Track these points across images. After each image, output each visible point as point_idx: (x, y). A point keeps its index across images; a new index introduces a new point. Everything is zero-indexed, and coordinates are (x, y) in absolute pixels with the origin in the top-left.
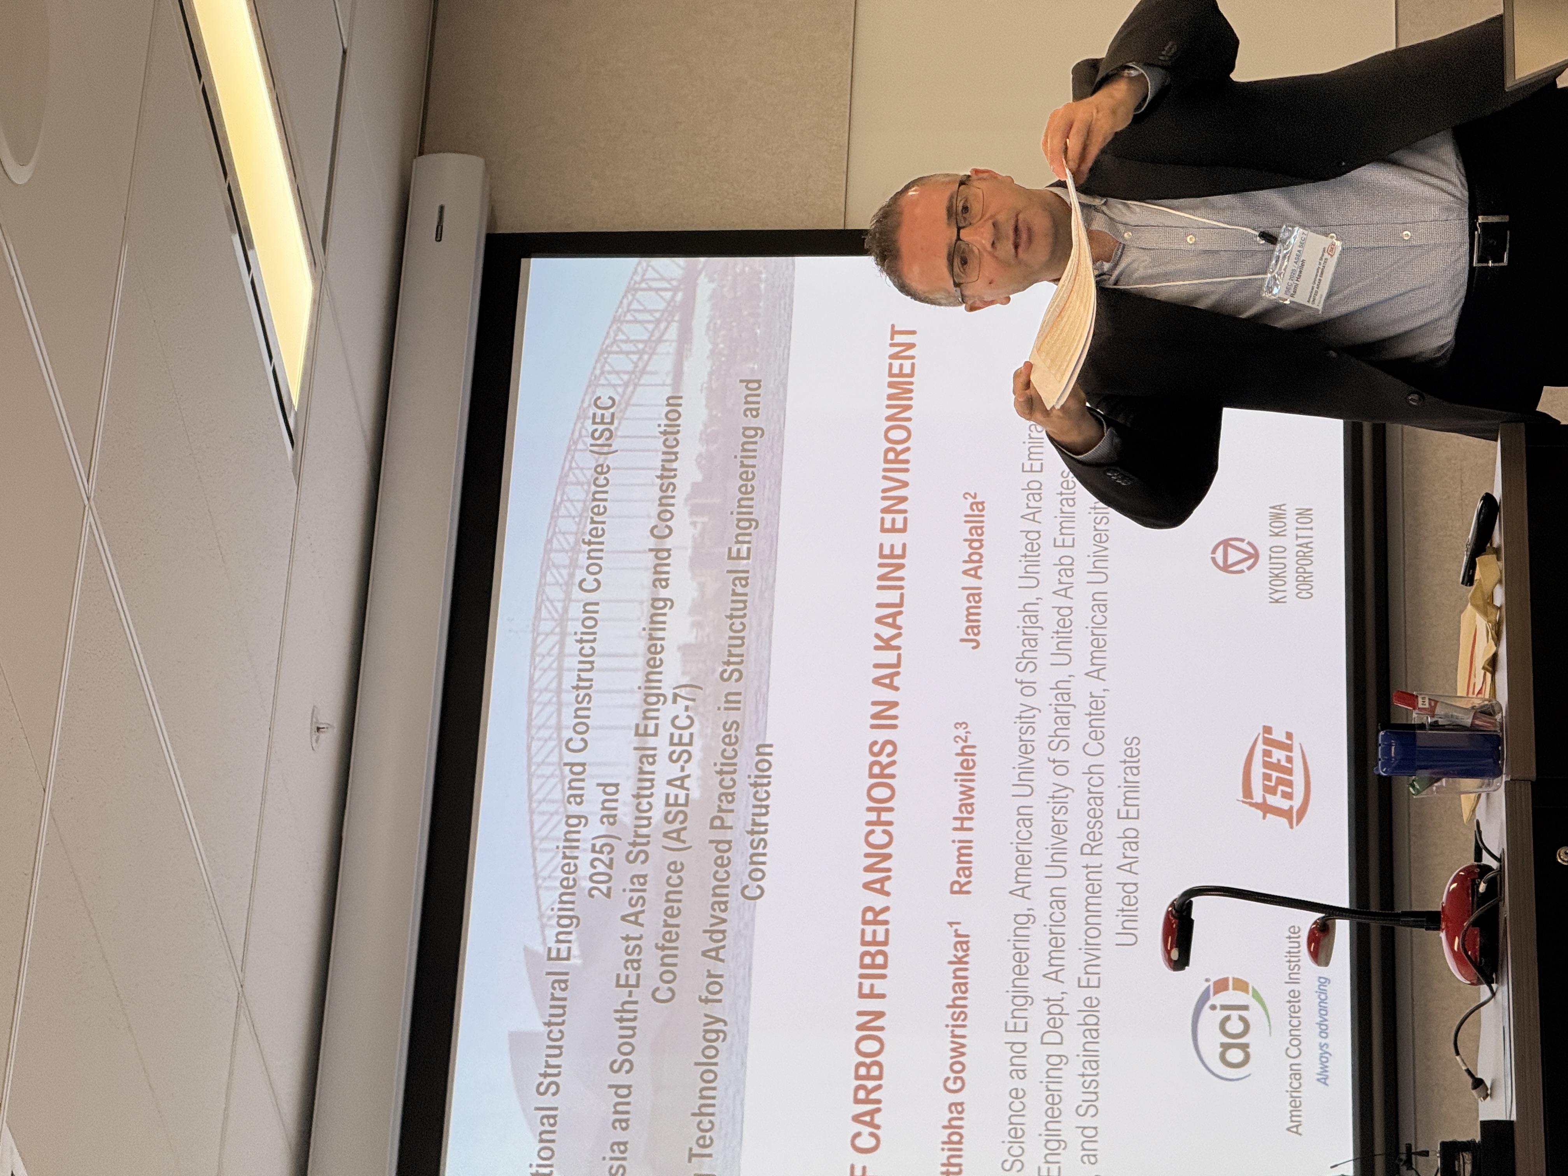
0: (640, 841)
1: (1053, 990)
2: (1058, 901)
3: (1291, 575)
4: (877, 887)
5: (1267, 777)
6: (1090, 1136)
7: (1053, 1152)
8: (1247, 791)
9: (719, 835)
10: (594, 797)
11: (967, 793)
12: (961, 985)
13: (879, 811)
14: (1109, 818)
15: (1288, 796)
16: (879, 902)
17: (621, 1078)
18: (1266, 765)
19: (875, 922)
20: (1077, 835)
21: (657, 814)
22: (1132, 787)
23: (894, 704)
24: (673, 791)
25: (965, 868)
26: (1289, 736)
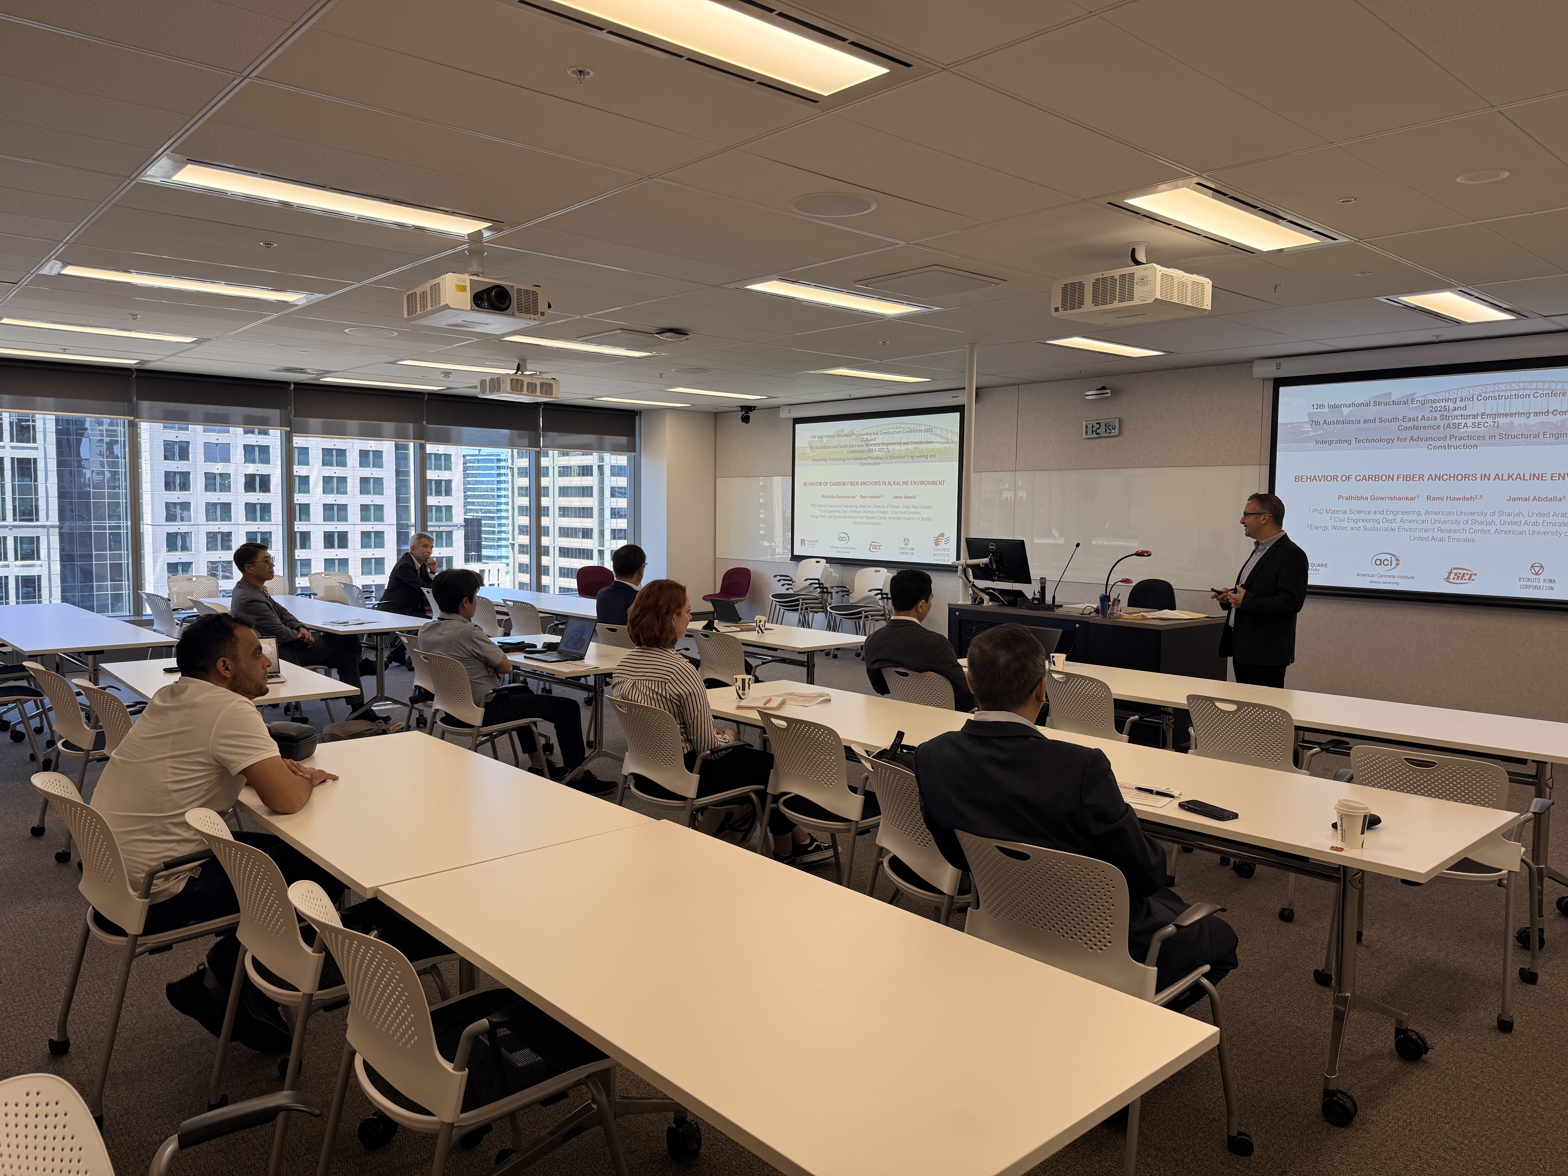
0: (1448, 418)
1: (1398, 520)
2: (1423, 522)
3: (1529, 583)
4: (1430, 477)
5: (1460, 574)
6: (1358, 529)
7: (1354, 521)
8: (1455, 569)
9: (1448, 437)
10: (1462, 404)
11: (1459, 499)
12: (1400, 499)
13: (1454, 477)
14: (1449, 534)
15: (1454, 578)
16: (1426, 478)
17: (1377, 420)
18: (1464, 574)
19: (1419, 477)
20: (1443, 526)
21: (1456, 421)
22: (1459, 540)
23: (1489, 479)
24: (1463, 425)
25: (1434, 499)
26: (1473, 580)
